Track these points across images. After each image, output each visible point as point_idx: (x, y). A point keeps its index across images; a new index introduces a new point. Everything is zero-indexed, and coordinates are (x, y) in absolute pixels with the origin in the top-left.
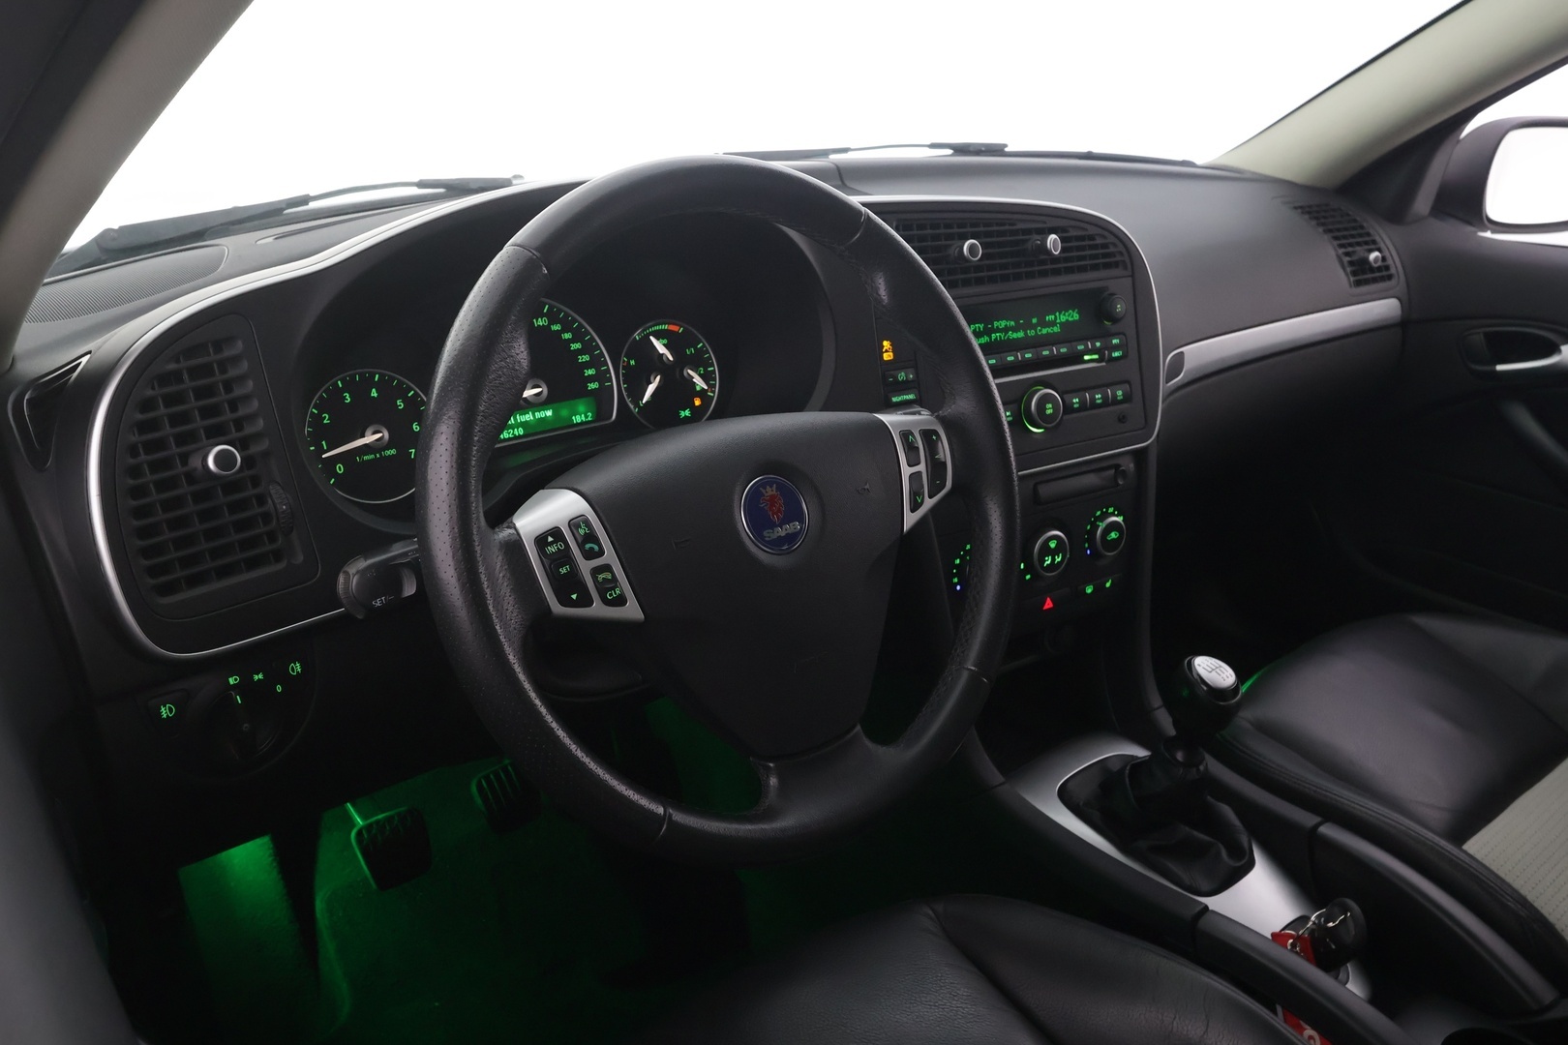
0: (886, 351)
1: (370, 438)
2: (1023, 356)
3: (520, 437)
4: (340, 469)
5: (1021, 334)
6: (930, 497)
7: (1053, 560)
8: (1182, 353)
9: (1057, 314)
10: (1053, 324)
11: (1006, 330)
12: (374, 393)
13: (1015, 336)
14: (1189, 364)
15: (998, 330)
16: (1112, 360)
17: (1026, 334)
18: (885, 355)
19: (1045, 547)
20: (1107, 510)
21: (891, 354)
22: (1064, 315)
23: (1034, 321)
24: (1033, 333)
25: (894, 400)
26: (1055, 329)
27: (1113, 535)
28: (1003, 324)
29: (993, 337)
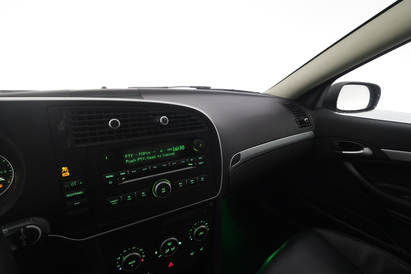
0: (64, 172)
2: (152, 168)
5: (154, 157)
7: (170, 250)
8: (240, 154)
9: (173, 148)
10: (172, 152)
11: (146, 156)
13: (151, 158)
15: (141, 156)
16: (198, 165)
17: (157, 157)
18: (63, 174)
19: (166, 246)
20: (200, 222)
21: (68, 173)
22: (177, 148)
23: (161, 151)
24: (160, 156)
25: (68, 196)
26: (172, 154)
27: (201, 233)
28: (144, 153)
29: (138, 159)
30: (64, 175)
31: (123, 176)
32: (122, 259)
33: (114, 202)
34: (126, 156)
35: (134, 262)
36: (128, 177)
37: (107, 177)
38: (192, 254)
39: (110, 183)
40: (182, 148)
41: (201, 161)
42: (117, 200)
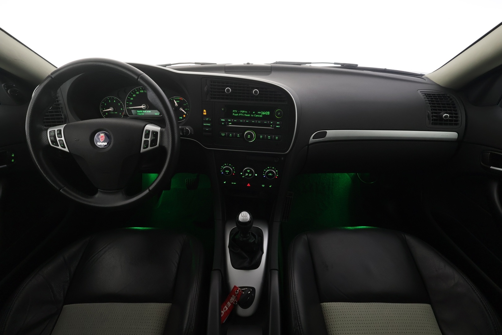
0: (204, 112)
1: (110, 109)
2: (246, 121)
3: (143, 115)
4: (107, 114)
5: (249, 115)
6: (151, 146)
7: (248, 175)
8: (326, 132)
9: (262, 112)
10: (260, 114)
11: (244, 113)
12: (115, 101)
13: (247, 115)
14: (327, 135)
15: (241, 113)
16: (275, 127)
17: (250, 115)
19: (246, 171)
20: (272, 167)
21: (206, 113)
22: (264, 112)
23: (254, 112)
24: (253, 116)
25: (204, 124)
26: (261, 116)
27: (270, 174)
28: (243, 112)
29: (240, 115)
30: (204, 114)
31: (230, 122)
32: (223, 167)
33: (223, 134)
34: (233, 111)
35: (228, 171)
36: (233, 123)
37: (222, 120)
38: (263, 186)
39: (223, 123)
40: (268, 113)
41: (278, 125)
42: (224, 134)
